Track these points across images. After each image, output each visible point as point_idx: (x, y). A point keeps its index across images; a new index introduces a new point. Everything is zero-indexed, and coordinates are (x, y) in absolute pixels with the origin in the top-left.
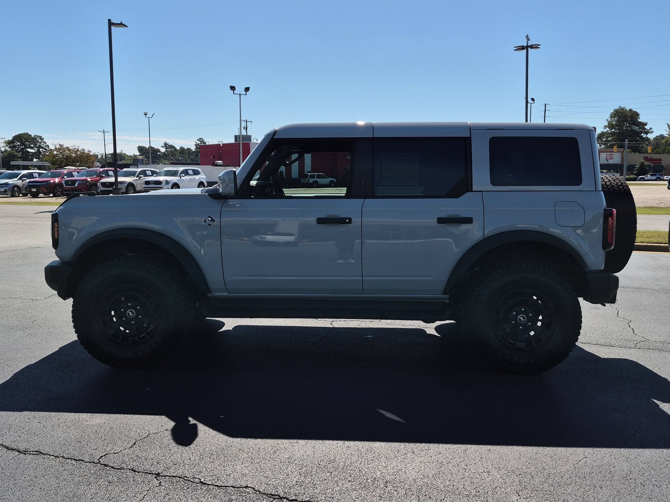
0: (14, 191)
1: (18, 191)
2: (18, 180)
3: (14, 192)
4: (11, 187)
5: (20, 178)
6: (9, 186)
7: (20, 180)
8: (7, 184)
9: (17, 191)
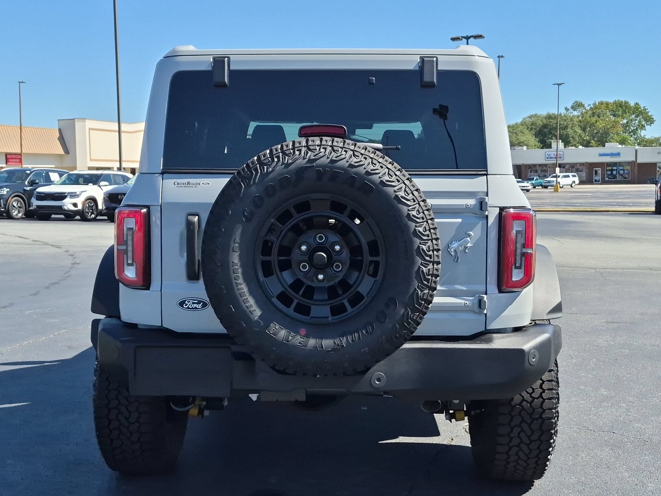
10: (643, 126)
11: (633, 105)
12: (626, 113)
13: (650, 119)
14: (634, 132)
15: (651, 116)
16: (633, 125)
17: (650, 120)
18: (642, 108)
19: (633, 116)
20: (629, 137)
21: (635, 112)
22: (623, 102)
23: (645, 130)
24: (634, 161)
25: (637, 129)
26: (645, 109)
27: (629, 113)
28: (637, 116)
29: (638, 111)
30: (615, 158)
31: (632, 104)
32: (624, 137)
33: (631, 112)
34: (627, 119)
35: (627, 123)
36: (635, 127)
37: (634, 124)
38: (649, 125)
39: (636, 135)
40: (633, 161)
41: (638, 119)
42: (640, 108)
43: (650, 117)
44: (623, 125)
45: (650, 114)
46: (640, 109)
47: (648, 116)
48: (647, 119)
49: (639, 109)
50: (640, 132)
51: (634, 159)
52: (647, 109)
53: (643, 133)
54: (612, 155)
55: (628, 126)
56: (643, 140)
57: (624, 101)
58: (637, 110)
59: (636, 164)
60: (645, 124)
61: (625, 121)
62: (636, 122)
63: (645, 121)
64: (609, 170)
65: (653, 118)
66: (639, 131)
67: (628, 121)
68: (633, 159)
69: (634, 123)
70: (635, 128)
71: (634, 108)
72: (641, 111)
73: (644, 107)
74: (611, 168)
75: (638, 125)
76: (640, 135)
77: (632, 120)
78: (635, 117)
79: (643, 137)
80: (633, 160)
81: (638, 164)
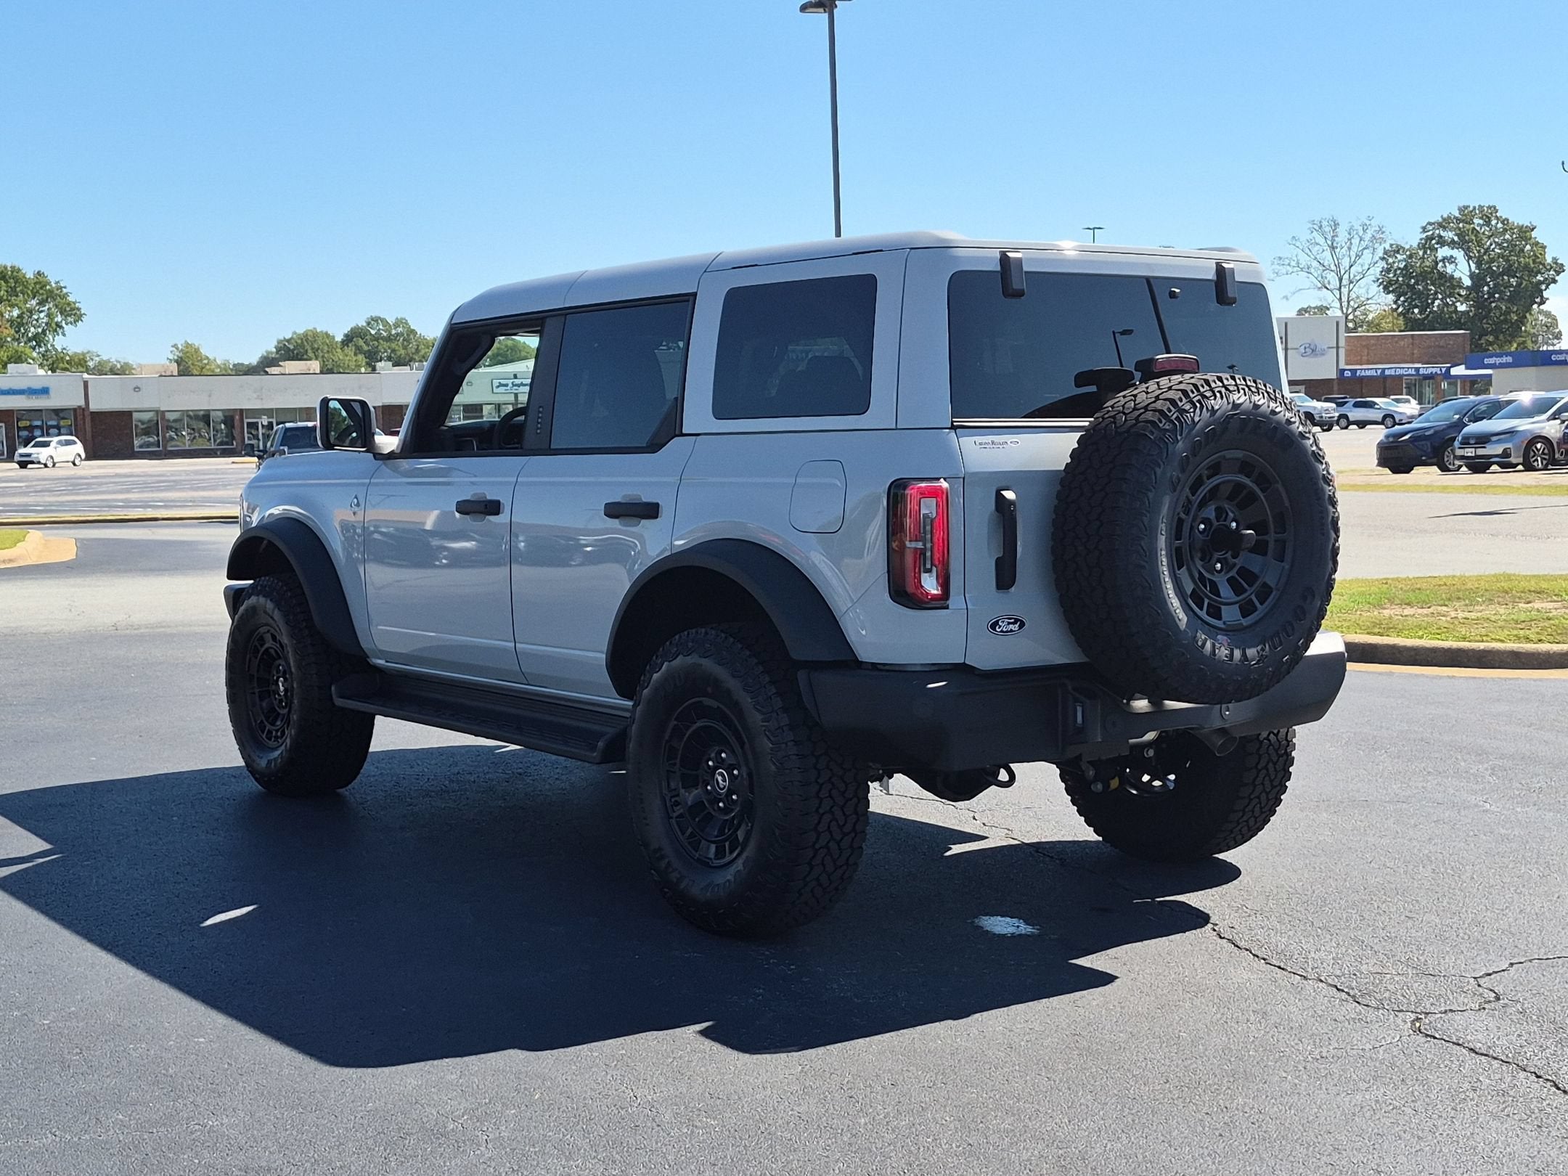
0: (1532, 454)
1: (1546, 451)
2: (1548, 420)
3: (1533, 457)
4: (1523, 442)
5: (1554, 414)
6: (1517, 440)
7: (1555, 419)
8: (1513, 432)
9: (1543, 453)
10: (59, 325)
11: (32, 277)
12: (17, 296)
13: (72, 309)
14: (39, 339)
15: (74, 303)
16: (34, 322)
17: (73, 313)
18: (54, 285)
19: (34, 302)
20: (28, 351)
21: (38, 292)
22: (9, 269)
23: (64, 335)
24: (84, 407)
25: (44, 332)
26: (61, 288)
27: (24, 295)
28: (41, 303)
29: (44, 291)
30: (36, 401)
31: (30, 275)
32: (17, 351)
33: (29, 292)
34: (19, 308)
35: (20, 316)
36: (39, 327)
37: (37, 320)
38: (71, 323)
39: (42, 345)
40: (80, 407)
41: (46, 308)
42: (49, 283)
43: (73, 305)
44: (11, 321)
45: (71, 299)
46: (48, 287)
47: (69, 304)
48: (65, 310)
49: (45, 286)
50: (51, 340)
51: (82, 403)
52: (65, 287)
53: (59, 342)
54: (31, 392)
55: (23, 324)
56: (62, 358)
57: (9, 265)
58: (41, 288)
59: (86, 413)
60: (64, 322)
61: (16, 313)
62: (42, 315)
63: (61, 313)
64: (25, 428)
65: (79, 309)
66: (50, 337)
67: (23, 313)
68: (77, 401)
69: (36, 317)
70: (40, 330)
71: (35, 283)
72: (51, 291)
73: (57, 283)
74: (28, 423)
75: (47, 324)
76: (52, 346)
77: (31, 312)
78: (37, 304)
79: (60, 350)
80: (79, 404)
81: (92, 413)
